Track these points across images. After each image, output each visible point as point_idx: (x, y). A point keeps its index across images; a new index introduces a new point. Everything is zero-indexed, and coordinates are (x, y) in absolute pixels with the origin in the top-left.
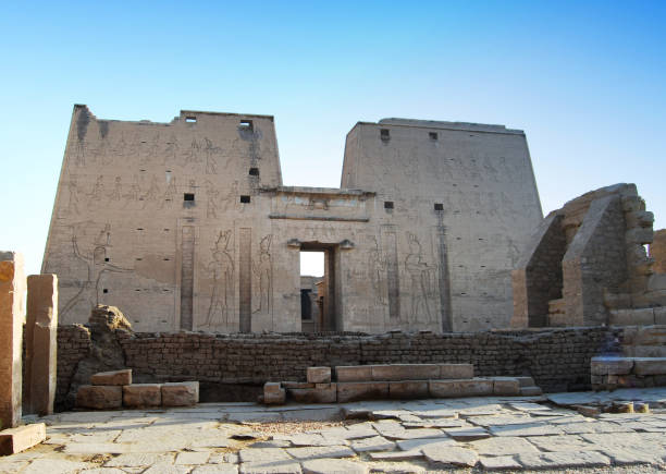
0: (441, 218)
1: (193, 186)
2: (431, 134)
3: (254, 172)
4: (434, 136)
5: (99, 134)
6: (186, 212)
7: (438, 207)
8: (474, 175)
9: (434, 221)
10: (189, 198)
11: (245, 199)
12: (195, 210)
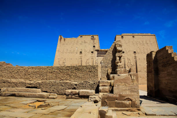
0: (135, 55)
1: (81, 50)
2: (133, 36)
3: (94, 47)
4: (134, 37)
5: (63, 41)
6: (80, 55)
7: (135, 52)
8: (143, 45)
9: (134, 55)
10: (81, 52)
11: (92, 52)
12: (82, 55)
